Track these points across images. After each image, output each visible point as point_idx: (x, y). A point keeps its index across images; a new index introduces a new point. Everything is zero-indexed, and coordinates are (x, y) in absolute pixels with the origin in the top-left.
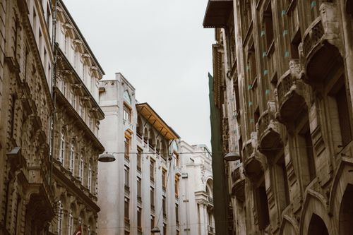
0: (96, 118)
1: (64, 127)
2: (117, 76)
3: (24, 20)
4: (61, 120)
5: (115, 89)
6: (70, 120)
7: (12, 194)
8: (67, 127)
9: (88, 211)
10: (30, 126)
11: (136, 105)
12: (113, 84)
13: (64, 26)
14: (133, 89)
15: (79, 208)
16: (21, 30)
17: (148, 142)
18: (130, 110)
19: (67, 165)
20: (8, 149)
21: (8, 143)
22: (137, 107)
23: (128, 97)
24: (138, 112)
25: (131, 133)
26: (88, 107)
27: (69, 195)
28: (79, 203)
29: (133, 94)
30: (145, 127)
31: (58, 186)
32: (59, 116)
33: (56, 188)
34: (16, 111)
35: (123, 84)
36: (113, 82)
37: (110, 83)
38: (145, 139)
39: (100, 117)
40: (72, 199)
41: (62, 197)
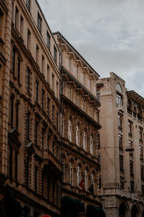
0: (95, 106)
1: (71, 117)
2: (111, 75)
3: (34, 67)
4: (68, 113)
5: (110, 83)
6: (74, 112)
7: (30, 168)
8: (73, 117)
9: (91, 167)
10: (42, 126)
11: (126, 92)
12: (108, 81)
13: (68, 54)
14: (123, 82)
15: (85, 166)
16: (32, 74)
17: (137, 116)
18: (122, 96)
19: (74, 140)
20: (25, 144)
21: (25, 141)
22: (127, 94)
23: (120, 88)
24: (128, 97)
25: (123, 112)
26: (88, 101)
27: (76, 159)
28: (84, 163)
29: (124, 85)
30: (134, 106)
31: (68, 154)
32: (66, 111)
33: (66, 155)
34: (30, 121)
35: (115, 80)
36: (108, 79)
37: (106, 80)
38: (135, 114)
39: (97, 105)
40: (78, 161)
41: (72, 161)
